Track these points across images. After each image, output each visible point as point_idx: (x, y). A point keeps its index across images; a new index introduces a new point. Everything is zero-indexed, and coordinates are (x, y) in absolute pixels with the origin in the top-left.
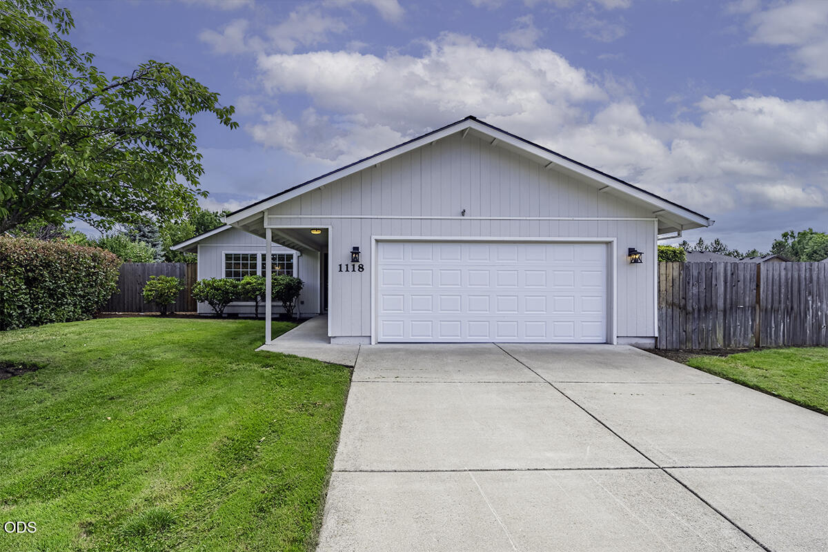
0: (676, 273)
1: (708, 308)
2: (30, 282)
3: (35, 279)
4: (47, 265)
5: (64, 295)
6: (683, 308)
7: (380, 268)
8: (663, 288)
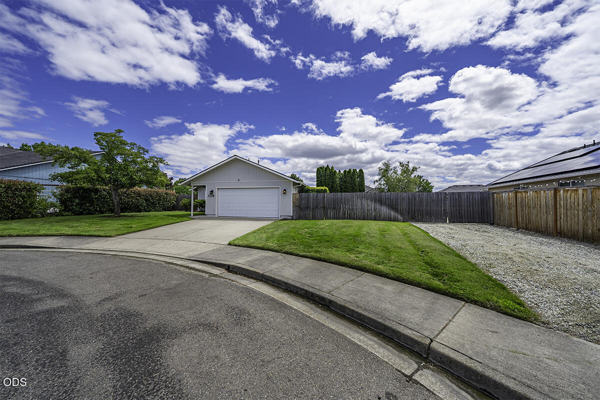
0: (298, 197)
1: (308, 207)
2: (146, 200)
3: (147, 199)
4: (151, 196)
5: (156, 204)
6: (300, 207)
7: (219, 196)
8: (294, 201)
